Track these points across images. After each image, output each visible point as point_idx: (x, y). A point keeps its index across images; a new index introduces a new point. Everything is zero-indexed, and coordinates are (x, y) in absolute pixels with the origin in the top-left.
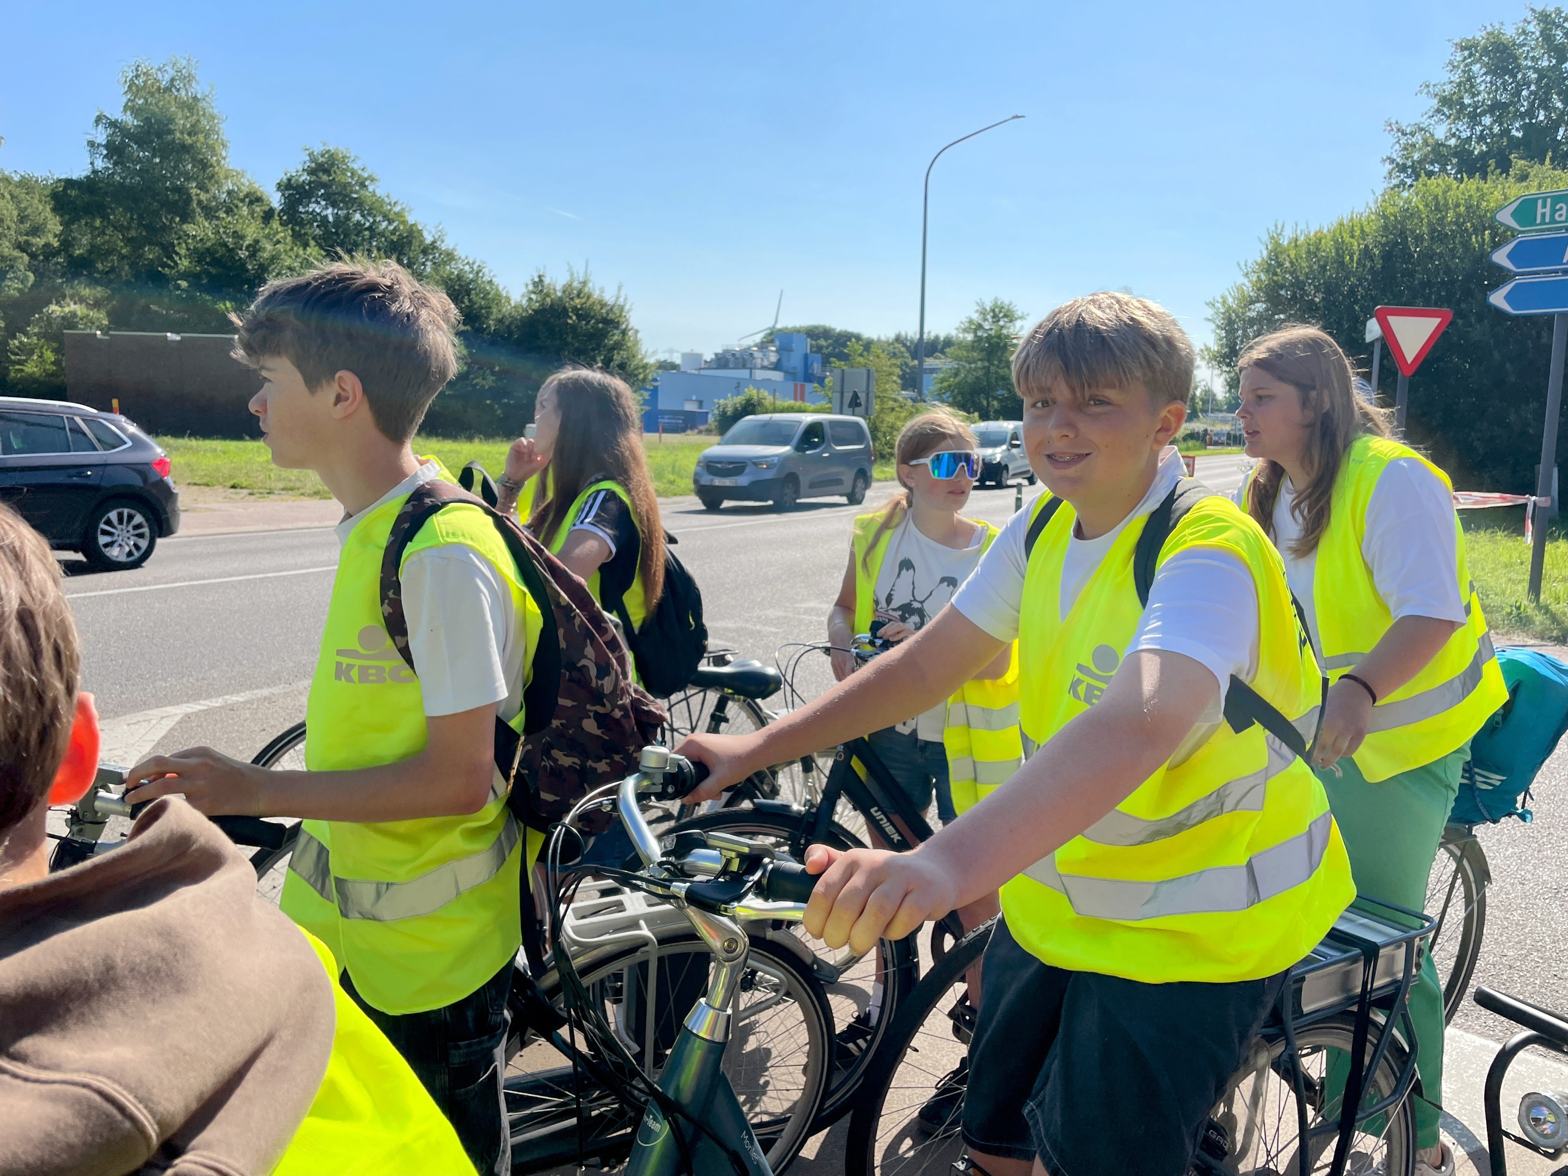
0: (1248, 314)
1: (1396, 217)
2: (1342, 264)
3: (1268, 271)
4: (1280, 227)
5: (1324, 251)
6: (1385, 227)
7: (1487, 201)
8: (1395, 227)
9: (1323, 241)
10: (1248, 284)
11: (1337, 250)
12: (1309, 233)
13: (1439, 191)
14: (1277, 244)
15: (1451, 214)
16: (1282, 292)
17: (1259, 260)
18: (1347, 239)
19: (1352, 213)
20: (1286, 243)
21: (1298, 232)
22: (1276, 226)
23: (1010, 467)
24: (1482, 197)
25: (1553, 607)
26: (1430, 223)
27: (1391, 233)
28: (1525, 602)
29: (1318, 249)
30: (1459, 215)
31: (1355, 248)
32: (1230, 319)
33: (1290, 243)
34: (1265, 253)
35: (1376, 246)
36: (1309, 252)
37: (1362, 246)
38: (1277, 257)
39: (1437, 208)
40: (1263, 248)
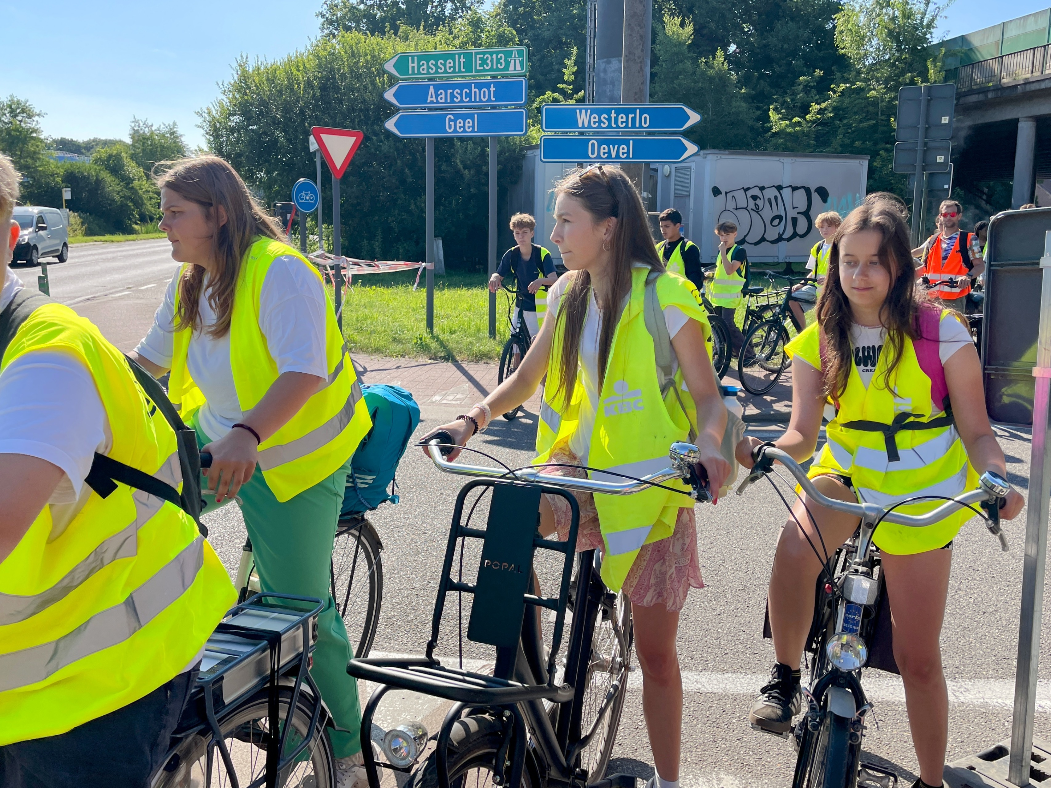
0: (229, 124)
1: (326, 58)
2: (292, 90)
3: (239, 91)
4: (245, 57)
5: (279, 79)
6: (320, 66)
7: (384, 53)
8: (326, 67)
9: (278, 72)
10: (225, 99)
11: (288, 79)
12: (267, 64)
13: (353, 42)
14: (244, 71)
15: (362, 59)
16: (253, 109)
17: (233, 82)
18: (295, 72)
19: (297, 52)
20: (251, 70)
21: (259, 63)
22: (242, 56)
23: (40, 247)
24: (380, 50)
25: (441, 337)
26: (349, 66)
27: (324, 70)
28: (425, 335)
29: (275, 78)
30: (367, 61)
31: (301, 79)
32: (215, 125)
33: (254, 71)
34: (236, 77)
35: (315, 79)
36: (268, 79)
37: (306, 78)
38: (246, 82)
39: (353, 55)
40: (235, 73)
